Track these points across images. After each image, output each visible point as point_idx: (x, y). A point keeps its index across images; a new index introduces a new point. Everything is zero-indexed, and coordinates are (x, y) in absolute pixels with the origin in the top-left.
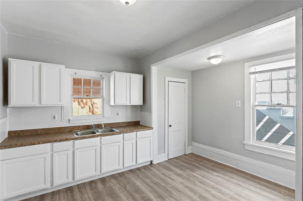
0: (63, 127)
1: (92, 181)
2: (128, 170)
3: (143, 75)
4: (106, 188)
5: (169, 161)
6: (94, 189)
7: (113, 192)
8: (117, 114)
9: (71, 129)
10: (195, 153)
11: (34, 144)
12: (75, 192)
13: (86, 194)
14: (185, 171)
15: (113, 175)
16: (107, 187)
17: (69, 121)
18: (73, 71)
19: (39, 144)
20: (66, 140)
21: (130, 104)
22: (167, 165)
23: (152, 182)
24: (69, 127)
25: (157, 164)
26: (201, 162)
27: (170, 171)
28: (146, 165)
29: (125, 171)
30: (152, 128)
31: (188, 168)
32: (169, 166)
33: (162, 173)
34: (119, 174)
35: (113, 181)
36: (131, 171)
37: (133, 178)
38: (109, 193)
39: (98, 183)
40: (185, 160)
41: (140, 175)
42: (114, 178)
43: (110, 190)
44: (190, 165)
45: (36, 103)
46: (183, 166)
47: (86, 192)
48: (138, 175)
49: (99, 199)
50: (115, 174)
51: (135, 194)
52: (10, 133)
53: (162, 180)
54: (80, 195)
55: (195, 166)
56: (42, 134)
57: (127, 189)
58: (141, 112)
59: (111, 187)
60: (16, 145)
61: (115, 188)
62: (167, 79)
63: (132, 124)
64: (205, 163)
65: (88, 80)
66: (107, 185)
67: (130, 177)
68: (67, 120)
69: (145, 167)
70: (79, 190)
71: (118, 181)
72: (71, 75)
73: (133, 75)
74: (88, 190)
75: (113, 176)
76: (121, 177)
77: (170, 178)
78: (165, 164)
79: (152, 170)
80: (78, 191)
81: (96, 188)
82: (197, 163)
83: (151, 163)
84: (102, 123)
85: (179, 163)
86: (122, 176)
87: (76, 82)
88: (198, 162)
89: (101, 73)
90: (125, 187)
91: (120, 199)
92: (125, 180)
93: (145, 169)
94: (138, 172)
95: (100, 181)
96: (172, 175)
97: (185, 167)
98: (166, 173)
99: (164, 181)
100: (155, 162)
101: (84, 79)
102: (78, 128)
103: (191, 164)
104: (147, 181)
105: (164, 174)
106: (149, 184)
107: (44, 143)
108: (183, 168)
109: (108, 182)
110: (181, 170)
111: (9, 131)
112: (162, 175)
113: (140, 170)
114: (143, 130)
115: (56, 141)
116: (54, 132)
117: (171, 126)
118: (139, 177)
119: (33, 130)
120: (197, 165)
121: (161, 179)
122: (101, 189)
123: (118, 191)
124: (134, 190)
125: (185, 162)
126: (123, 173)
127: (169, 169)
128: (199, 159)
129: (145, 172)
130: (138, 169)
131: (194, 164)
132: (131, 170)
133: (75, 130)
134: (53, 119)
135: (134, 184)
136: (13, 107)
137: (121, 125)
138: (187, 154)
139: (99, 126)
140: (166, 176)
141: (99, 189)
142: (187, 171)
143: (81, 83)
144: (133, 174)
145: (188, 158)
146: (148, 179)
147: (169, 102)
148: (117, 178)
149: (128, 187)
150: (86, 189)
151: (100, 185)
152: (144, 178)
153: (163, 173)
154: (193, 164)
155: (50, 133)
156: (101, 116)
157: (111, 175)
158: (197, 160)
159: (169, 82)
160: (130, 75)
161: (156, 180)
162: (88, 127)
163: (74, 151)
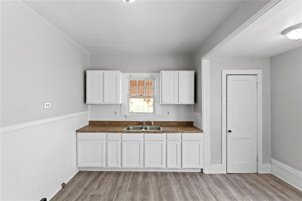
0: (121, 121)
1: (137, 172)
2: (173, 172)
3: (194, 71)
4: (143, 182)
5: (228, 176)
6: (134, 180)
7: (147, 188)
8: (167, 112)
9: (127, 123)
10: (277, 176)
11: (95, 132)
12: (120, 177)
13: (126, 182)
14: (244, 195)
15: (157, 172)
16: (145, 182)
17: (126, 116)
18: (128, 74)
19: (98, 132)
20: (116, 132)
21: (178, 102)
22: (222, 179)
23: (191, 193)
24: (125, 121)
25: (209, 174)
26: (282, 192)
27: (221, 189)
28: (195, 172)
29: (169, 172)
30: (202, 132)
31: (251, 193)
32: (224, 181)
33: (208, 188)
34: (162, 173)
35: (153, 178)
36: (175, 174)
37: (172, 182)
38: (143, 189)
39: (140, 176)
40: (253, 181)
41: (182, 181)
42: (155, 176)
43: (145, 185)
44: (257, 190)
45: (101, 102)
46: (245, 188)
47: (127, 180)
48: (180, 180)
49: (132, 190)
50: (159, 172)
51: (164, 199)
52: (90, 122)
53: (203, 196)
54: (122, 181)
55: (267, 194)
56: (107, 125)
57: (161, 190)
58: (194, 112)
59: (148, 183)
60: (86, 131)
61: (151, 186)
62: (225, 72)
63: (184, 124)
64: (287, 196)
65: (142, 81)
66: (146, 180)
67: (171, 180)
68: (124, 116)
69: (193, 175)
70: (124, 176)
71: (157, 179)
72: (128, 78)
73: (181, 72)
74: (130, 179)
75: (155, 174)
76: (163, 177)
77: (215, 197)
78: (220, 177)
79: (198, 180)
80: (122, 177)
81: (136, 179)
82: (271, 190)
83: (202, 172)
84: (152, 120)
85: (240, 182)
86: (164, 175)
87: (133, 84)
88: (275, 190)
89: (152, 74)
90: (159, 188)
91: (148, 198)
92: (164, 180)
93: (191, 176)
94: (181, 177)
95: (143, 174)
96: (220, 194)
97: (248, 190)
98: (214, 189)
99: (205, 197)
100: (206, 172)
101: (138, 81)
102: (132, 123)
103: (260, 189)
104: (186, 190)
105: (210, 189)
106: (186, 195)
107: (102, 132)
108: (242, 190)
109: (149, 178)
110: (239, 192)
111: (89, 121)
112: (207, 190)
113: (185, 175)
114: (190, 132)
115: (109, 132)
116: (115, 124)
117: (230, 131)
118: (179, 183)
119: (102, 121)
120: (270, 193)
121: (203, 194)
122: (139, 182)
123: (152, 190)
124: (167, 194)
125: (250, 184)
126: (166, 173)
127: (221, 186)
128: (280, 187)
129: (189, 179)
130: (184, 174)
131: (266, 190)
132: (176, 172)
133: (130, 125)
134: (115, 114)
135: (170, 188)
136: (92, 104)
137: (171, 125)
138: (261, 174)
139: (149, 123)
140: (212, 193)
141: (137, 181)
142: (248, 196)
143: (136, 85)
144: (175, 177)
145: (260, 179)
146: (188, 188)
147: (228, 100)
148: (158, 176)
149: (162, 190)
150: (129, 178)
151: (140, 178)
152: (183, 186)
153: (210, 187)
154: (264, 191)
155: (112, 125)
156: (153, 114)
157: (155, 172)
158: (274, 187)
159: (228, 76)
160: (179, 72)
161: (197, 192)
162: (140, 123)
163: (122, 141)
